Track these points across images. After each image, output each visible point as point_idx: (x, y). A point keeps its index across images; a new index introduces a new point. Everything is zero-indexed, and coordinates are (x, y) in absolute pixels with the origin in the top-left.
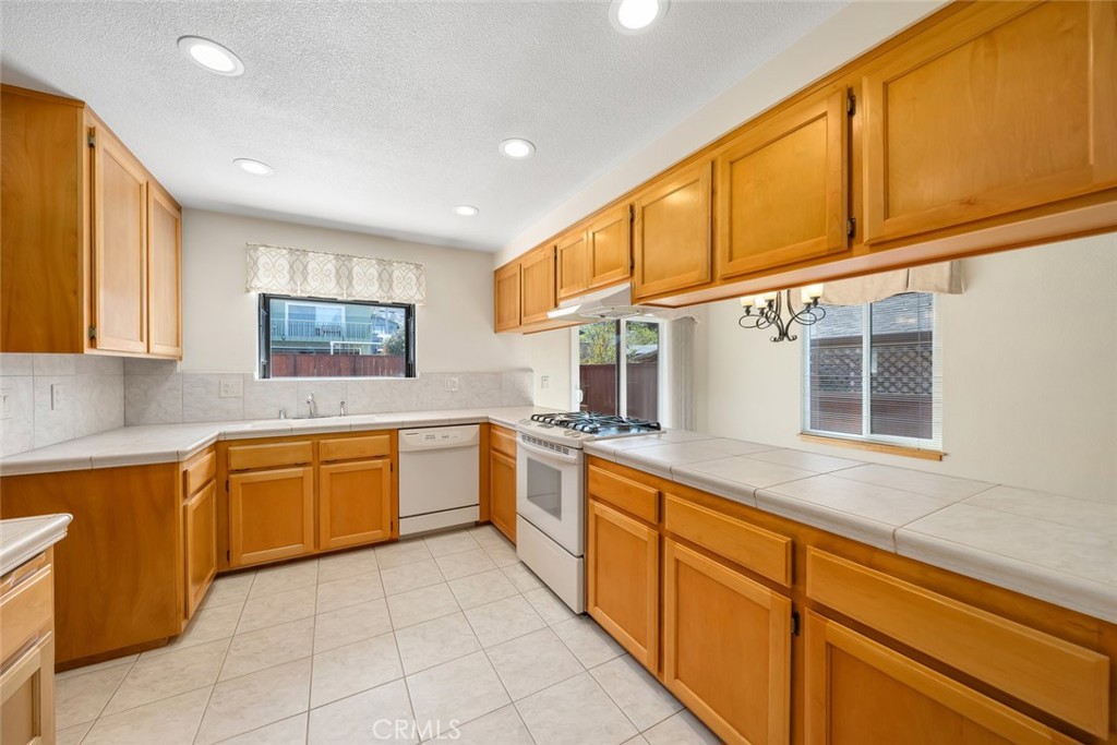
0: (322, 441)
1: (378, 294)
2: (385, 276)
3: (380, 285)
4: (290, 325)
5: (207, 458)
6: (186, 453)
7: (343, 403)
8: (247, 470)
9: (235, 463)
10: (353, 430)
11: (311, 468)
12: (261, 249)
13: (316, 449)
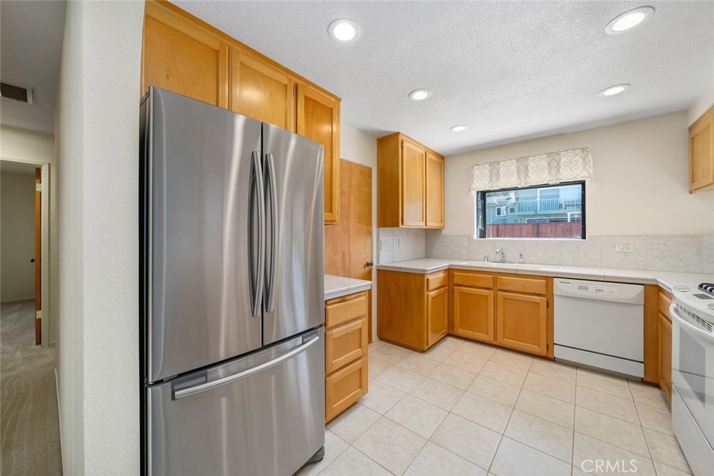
0: (499, 277)
1: (548, 179)
2: (554, 164)
3: (550, 172)
4: (541, 204)
5: (441, 275)
6: (427, 270)
7: (521, 255)
8: (461, 286)
9: (456, 281)
10: (518, 273)
11: (492, 292)
12: (476, 167)
13: (495, 281)
